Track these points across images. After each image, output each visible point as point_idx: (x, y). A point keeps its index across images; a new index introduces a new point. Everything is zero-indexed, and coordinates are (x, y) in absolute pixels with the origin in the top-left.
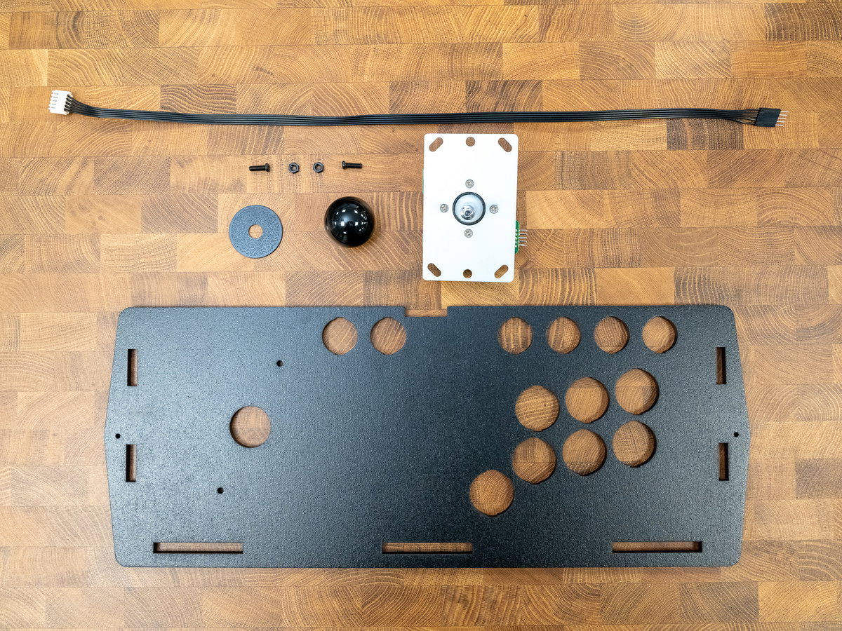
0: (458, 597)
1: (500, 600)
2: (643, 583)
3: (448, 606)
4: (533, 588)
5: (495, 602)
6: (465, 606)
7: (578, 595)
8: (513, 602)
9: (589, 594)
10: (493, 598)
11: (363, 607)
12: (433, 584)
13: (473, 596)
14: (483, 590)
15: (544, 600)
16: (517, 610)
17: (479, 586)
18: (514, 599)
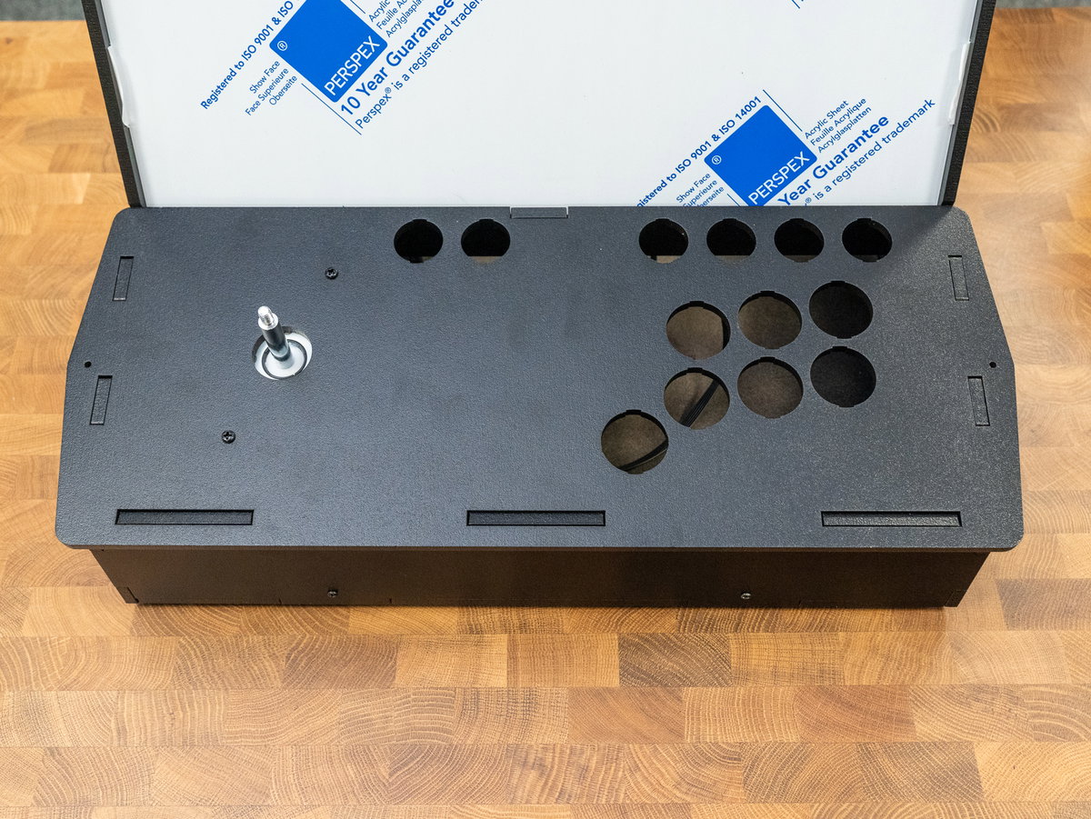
0: (531, 760)
1: (594, 765)
2: (802, 743)
3: (517, 773)
4: (641, 748)
5: (586, 769)
6: (542, 774)
7: (710, 760)
8: (613, 768)
9: (724, 757)
10: (582, 762)
11: (391, 775)
12: (495, 741)
13: (553, 759)
14: (568, 751)
15: (659, 766)
16: (618, 780)
17: (562, 745)
18: (614, 765)
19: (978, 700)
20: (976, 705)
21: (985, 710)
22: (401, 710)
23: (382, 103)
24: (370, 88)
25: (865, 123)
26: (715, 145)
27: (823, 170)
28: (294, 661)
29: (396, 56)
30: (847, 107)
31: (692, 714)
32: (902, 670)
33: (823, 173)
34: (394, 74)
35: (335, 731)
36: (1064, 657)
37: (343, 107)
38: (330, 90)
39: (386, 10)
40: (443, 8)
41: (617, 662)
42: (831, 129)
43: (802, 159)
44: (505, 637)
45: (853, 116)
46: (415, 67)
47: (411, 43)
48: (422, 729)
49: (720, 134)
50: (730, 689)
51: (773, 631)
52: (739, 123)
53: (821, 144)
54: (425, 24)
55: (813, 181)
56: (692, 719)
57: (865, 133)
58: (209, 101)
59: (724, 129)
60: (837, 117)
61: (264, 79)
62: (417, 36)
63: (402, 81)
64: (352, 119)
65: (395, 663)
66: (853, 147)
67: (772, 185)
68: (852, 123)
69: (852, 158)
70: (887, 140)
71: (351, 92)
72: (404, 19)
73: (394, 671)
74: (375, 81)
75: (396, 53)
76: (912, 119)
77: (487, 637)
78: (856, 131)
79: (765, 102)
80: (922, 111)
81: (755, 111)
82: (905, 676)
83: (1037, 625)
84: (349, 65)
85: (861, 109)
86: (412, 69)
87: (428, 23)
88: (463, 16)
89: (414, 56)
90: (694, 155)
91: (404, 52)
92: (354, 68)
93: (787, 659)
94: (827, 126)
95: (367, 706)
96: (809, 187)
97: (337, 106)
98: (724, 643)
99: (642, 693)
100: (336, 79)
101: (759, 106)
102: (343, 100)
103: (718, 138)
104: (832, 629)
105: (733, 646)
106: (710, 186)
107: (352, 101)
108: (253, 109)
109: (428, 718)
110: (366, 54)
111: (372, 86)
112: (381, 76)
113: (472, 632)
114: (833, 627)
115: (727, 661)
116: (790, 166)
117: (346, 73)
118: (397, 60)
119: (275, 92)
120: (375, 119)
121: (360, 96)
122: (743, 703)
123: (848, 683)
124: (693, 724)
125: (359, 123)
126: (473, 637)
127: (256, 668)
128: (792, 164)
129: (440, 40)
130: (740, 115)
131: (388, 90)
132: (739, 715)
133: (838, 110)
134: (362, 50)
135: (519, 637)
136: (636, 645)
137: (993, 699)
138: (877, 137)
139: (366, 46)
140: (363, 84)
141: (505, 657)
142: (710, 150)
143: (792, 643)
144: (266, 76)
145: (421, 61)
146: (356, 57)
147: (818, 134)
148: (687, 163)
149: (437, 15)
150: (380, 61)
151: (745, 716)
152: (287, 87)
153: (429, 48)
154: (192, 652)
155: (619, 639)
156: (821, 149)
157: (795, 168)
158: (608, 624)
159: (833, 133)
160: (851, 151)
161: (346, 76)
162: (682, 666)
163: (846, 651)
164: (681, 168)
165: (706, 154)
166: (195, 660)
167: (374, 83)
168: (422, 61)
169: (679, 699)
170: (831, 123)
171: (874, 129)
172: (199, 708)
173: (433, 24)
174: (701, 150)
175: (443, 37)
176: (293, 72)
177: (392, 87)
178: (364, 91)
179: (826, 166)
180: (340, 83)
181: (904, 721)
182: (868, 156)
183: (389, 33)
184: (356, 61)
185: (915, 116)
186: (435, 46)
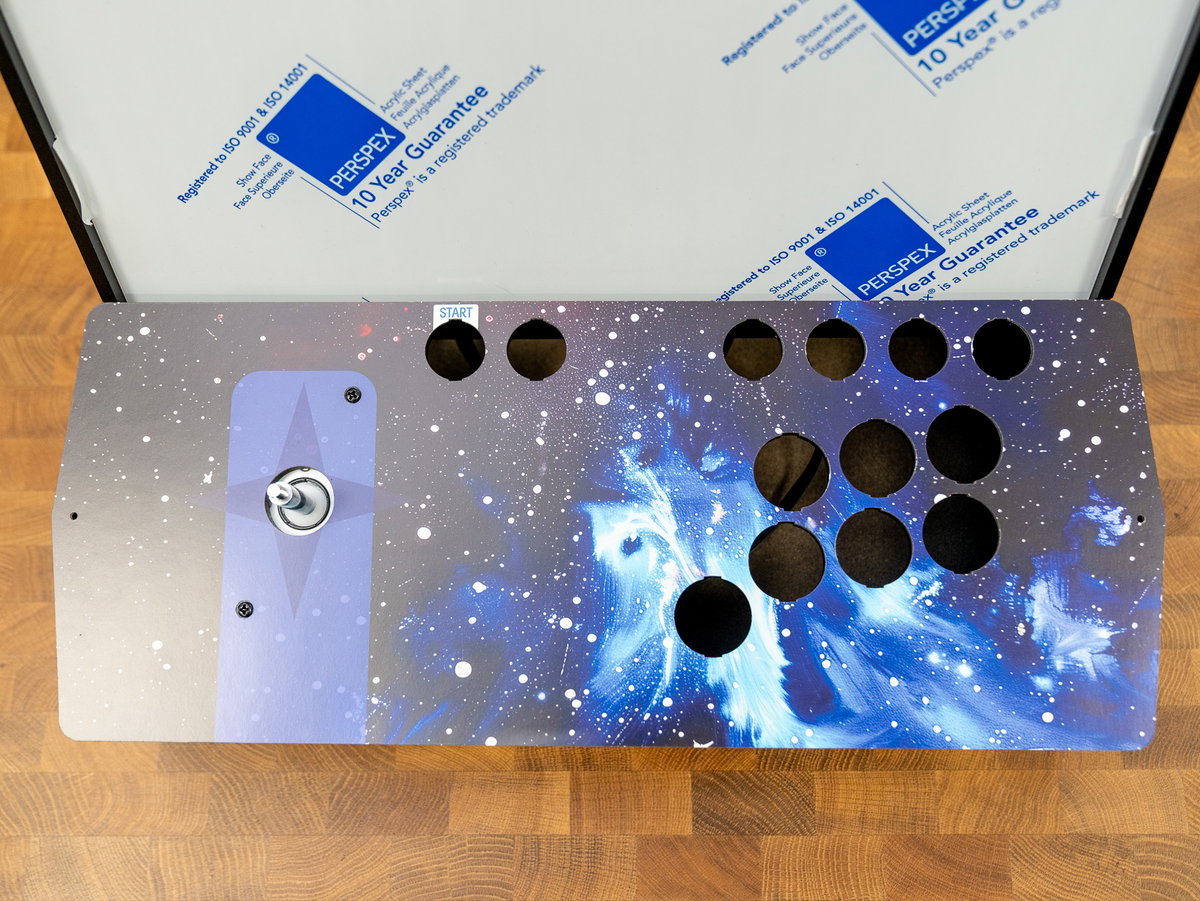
19: (1082, 852)
20: (1082, 859)
21: (1091, 864)
22: (456, 860)
23: (402, 196)
24: (387, 181)
25: (1010, 215)
26: (819, 237)
27: (953, 261)
28: (338, 802)
29: (417, 149)
30: (987, 199)
31: (771, 867)
32: (1003, 817)
33: (952, 264)
34: (415, 167)
35: (387, 885)
36: (1184, 801)
37: (354, 201)
38: (338, 184)
39: (402, 100)
40: (474, 98)
41: (690, 806)
42: (966, 221)
43: (927, 251)
44: (567, 774)
45: (994, 208)
46: (442, 159)
47: (436, 135)
48: (479, 883)
49: (826, 227)
50: (814, 838)
51: (863, 769)
52: (850, 216)
53: (952, 236)
54: (452, 115)
55: (939, 272)
56: (771, 873)
57: (1008, 225)
58: (188, 195)
59: (830, 222)
60: (974, 208)
61: (253, 173)
62: (443, 128)
63: (426, 174)
64: (367, 213)
65: (448, 806)
66: (991, 239)
67: (887, 276)
68: (992, 215)
69: (988, 250)
70: (1035, 232)
71: (364, 185)
72: (426, 109)
73: (447, 815)
74: (393, 174)
75: (416, 145)
76: (1069, 211)
77: (547, 774)
78: (998, 223)
79: (884, 193)
80: (1082, 202)
81: (870, 203)
82: (1006, 823)
83: (1157, 762)
84: (358, 157)
85: (1006, 200)
86: (439, 162)
87: (456, 114)
88: (501, 106)
89: (439, 148)
90: (793, 248)
91: (427, 145)
92: (365, 161)
93: (877, 803)
94: (961, 218)
95: (420, 855)
96: (934, 278)
97: (348, 199)
98: (809, 784)
99: (718, 843)
100: (343, 172)
101: (876, 199)
102: (355, 193)
103: (823, 230)
104: (928, 767)
105: (818, 787)
106: (812, 278)
107: (364, 194)
108: (243, 203)
109: (486, 870)
110: (380, 146)
111: (389, 179)
112: (400, 170)
113: (530, 769)
114: (929, 764)
115: (810, 805)
116: (911, 258)
117: (355, 166)
118: (419, 153)
119: (269, 185)
120: (395, 213)
121: (375, 190)
122: (827, 854)
123: (942, 832)
124: (771, 879)
125: (375, 216)
126: (533, 775)
127: (297, 811)
128: (913, 256)
129: (472, 132)
130: (853, 207)
131: (409, 183)
132: (822, 869)
133: (976, 202)
134: (374, 142)
135: (583, 775)
136: (711, 785)
137: (1100, 852)
138: (1023, 229)
139: (377, 139)
140: (377, 178)
141: (568, 799)
142: (812, 243)
143: (883, 784)
144: (256, 170)
145: (449, 154)
146: (367, 150)
147: (949, 226)
148: (783, 255)
149: (466, 106)
150: (398, 154)
151: (828, 870)
152: (283, 181)
153: (458, 141)
154: (227, 792)
155: (693, 777)
156: (951, 241)
157: (917, 260)
158: (681, 760)
159: (968, 225)
160: (988, 243)
161: (355, 169)
162: (761, 811)
163: (942, 794)
164: (776, 260)
165: (807, 246)
166: (231, 801)
167: (391, 177)
168: (451, 153)
169: (757, 849)
170: (966, 215)
171: (1020, 221)
172: (239, 857)
173: (462, 115)
174: (802, 242)
175: (475, 129)
176: (288, 165)
177: (415, 181)
178: (380, 184)
179: (957, 257)
180: (349, 176)
181: (1001, 877)
182: (1009, 247)
183: (407, 125)
184: (368, 154)
185: (1073, 208)
186: (466, 138)
